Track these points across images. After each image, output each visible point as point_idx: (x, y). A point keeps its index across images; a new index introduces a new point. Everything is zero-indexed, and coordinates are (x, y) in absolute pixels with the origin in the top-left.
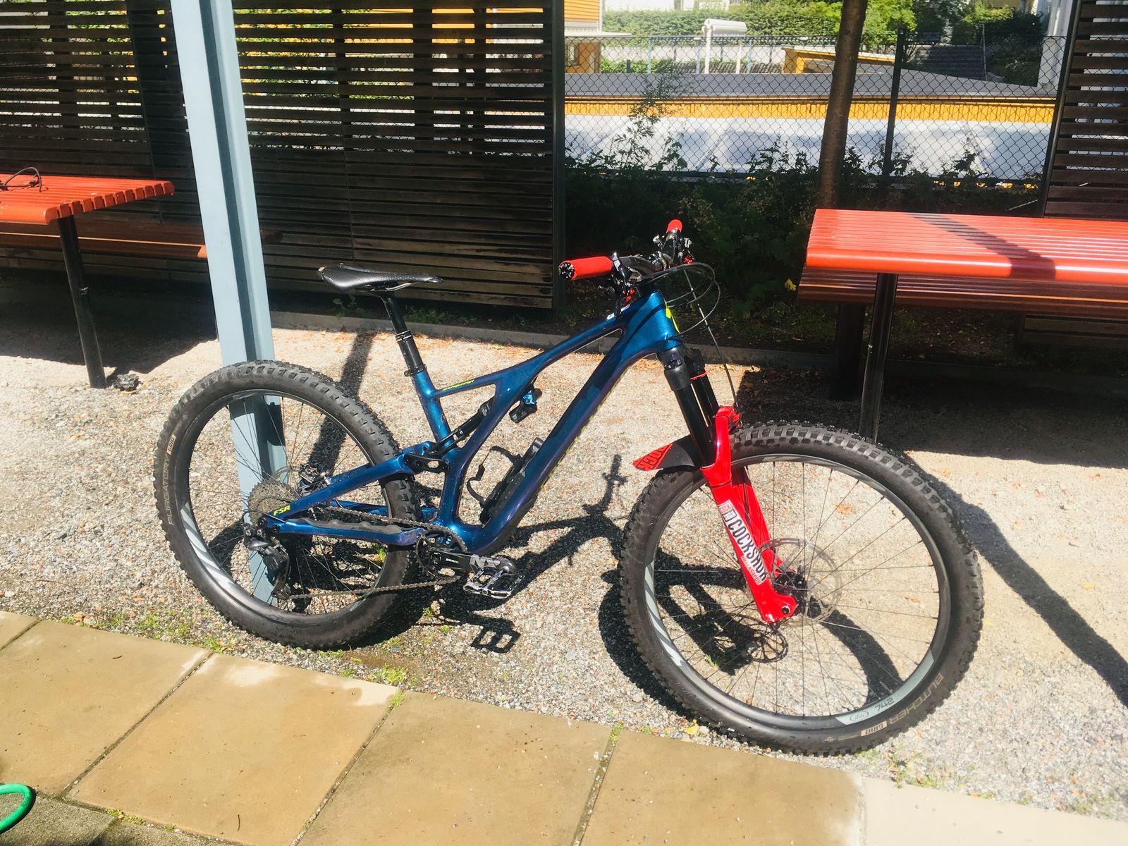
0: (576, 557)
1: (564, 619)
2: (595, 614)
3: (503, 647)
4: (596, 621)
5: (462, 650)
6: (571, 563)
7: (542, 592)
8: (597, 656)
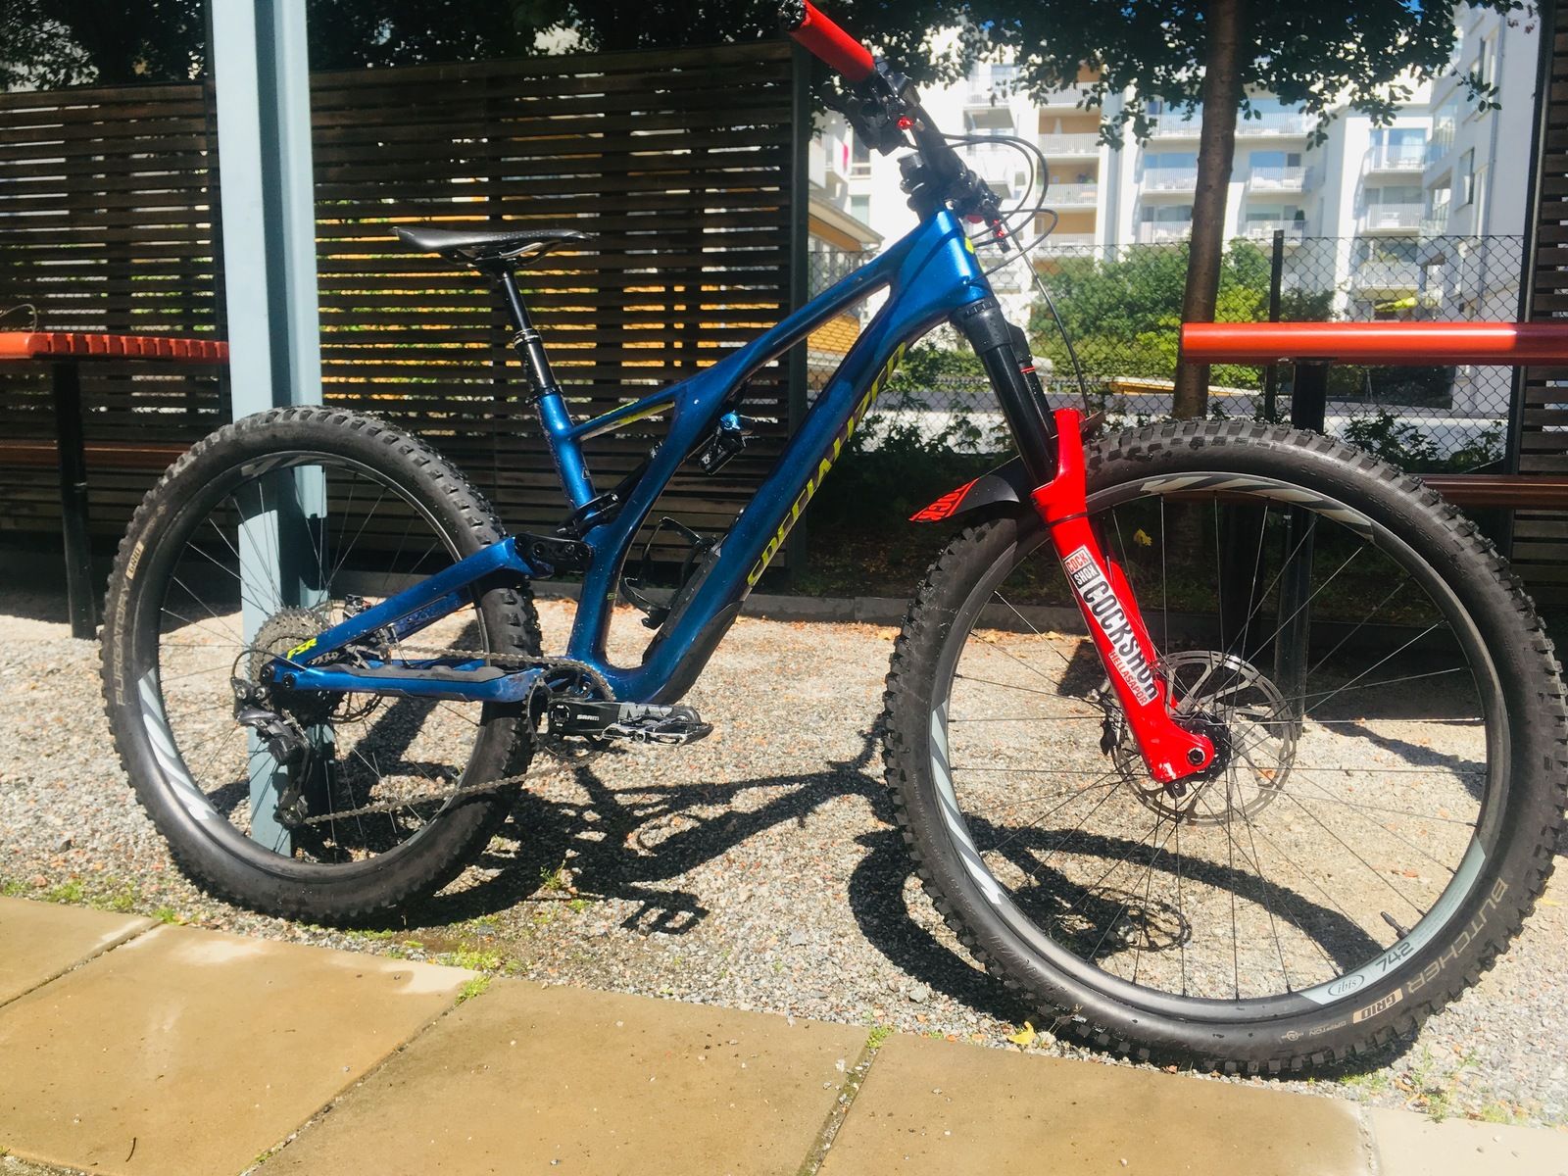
0: (810, 818)
1: (788, 891)
2: (843, 887)
3: (677, 926)
4: (845, 895)
5: (602, 931)
6: (802, 825)
7: (752, 858)
8: (845, 941)
